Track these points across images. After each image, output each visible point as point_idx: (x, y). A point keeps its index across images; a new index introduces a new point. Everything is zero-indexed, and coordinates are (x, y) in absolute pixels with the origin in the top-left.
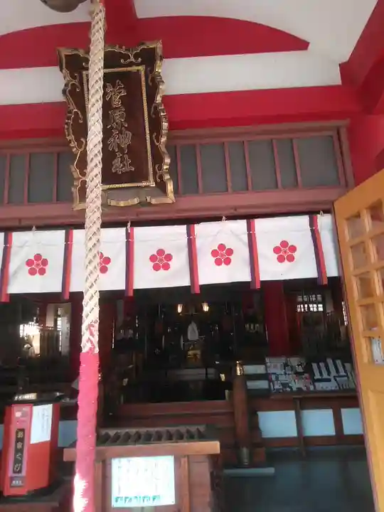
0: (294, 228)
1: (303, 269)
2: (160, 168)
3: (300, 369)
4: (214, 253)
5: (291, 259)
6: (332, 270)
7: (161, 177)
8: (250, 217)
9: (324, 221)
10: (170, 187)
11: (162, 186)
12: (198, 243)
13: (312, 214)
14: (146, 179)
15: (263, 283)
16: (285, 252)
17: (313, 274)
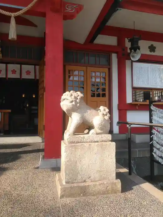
0: (31, 68)
1: (32, 76)
6: (38, 78)
8: (21, 64)
9: (37, 67)
13: (35, 65)
16: (28, 73)
17: (34, 78)
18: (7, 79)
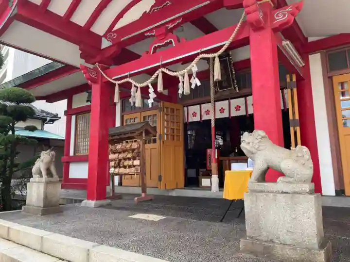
2: (234, 83)
7: (235, 86)
10: (237, 88)
14: (231, 87)
18: (248, 116)
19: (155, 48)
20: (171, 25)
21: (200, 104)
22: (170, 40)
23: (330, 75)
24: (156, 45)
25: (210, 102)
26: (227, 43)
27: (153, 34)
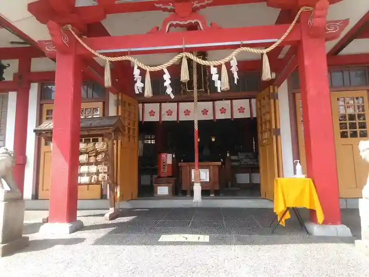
0: (244, 103)
1: (247, 115)
2: (206, 85)
3: (252, 157)
4: (221, 110)
5: (243, 112)
6: (255, 116)
7: (206, 88)
8: (231, 99)
9: (253, 101)
10: (209, 91)
11: (206, 91)
12: (216, 107)
13: (250, 99)
14: (202, 88)
15: (235, 119)
16: (241, 110)
17: (249, 116)
19: (171, 25)
20: (197, 3)
21: (160, 103)
22: (195, 21)
23: (294, 91)
24: (175, 23)
25: (193, 101)
26: (278, 42)
27: (169, 7)
